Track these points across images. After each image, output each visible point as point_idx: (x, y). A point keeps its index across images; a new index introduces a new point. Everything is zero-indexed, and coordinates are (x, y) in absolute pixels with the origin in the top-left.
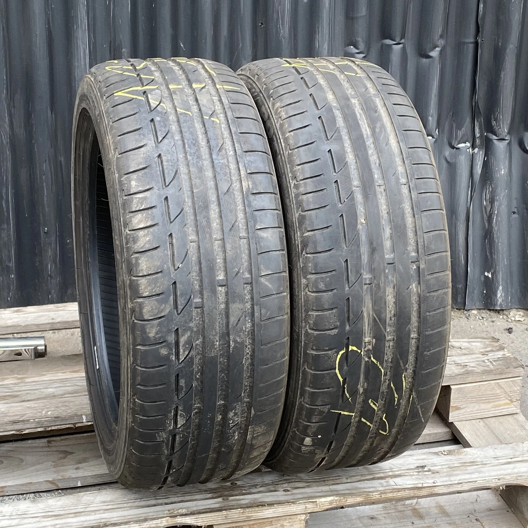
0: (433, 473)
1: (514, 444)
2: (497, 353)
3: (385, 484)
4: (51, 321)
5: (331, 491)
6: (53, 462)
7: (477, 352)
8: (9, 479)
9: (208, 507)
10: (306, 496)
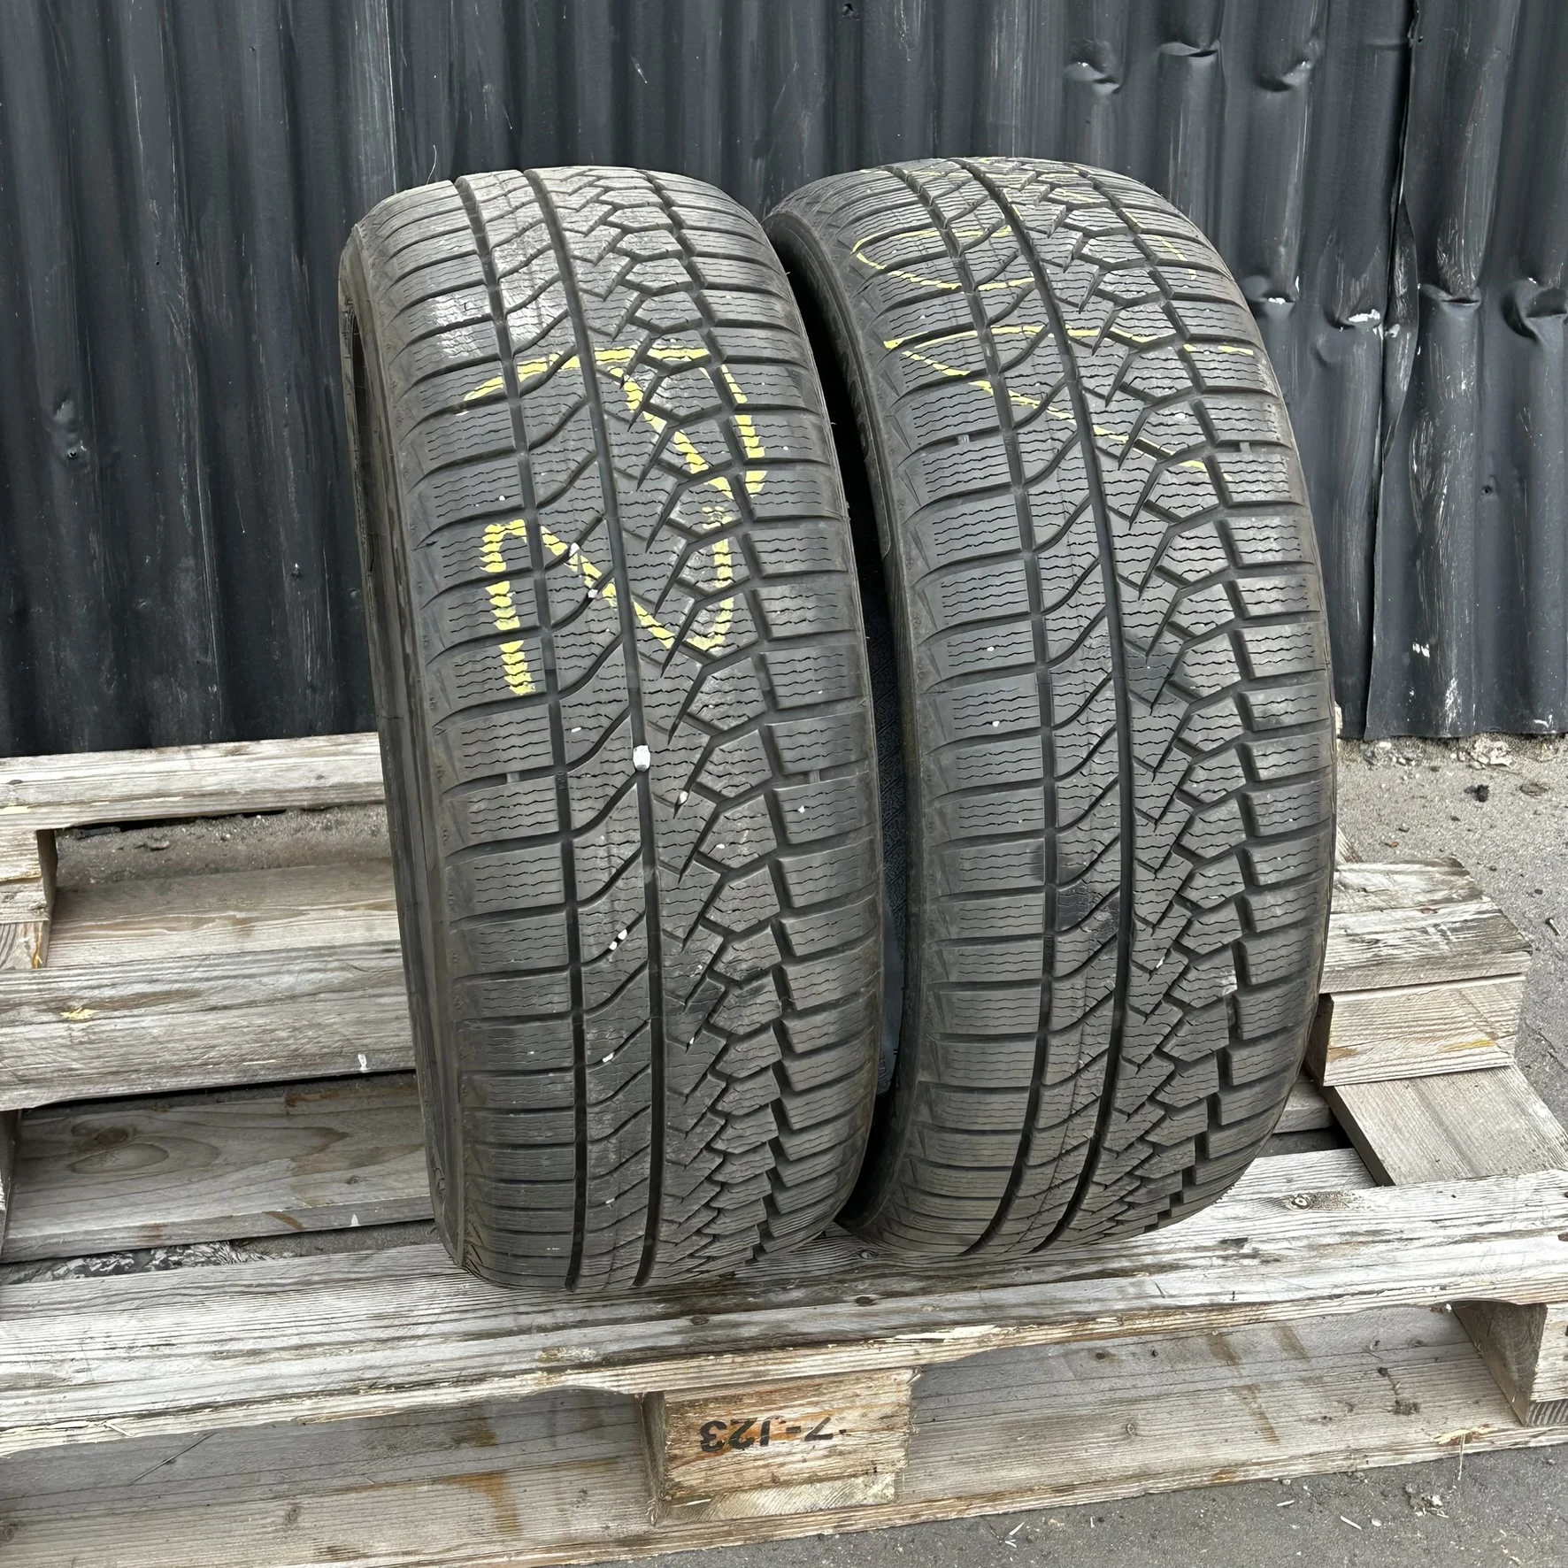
0: (1266, 1262)
1: (1493, 1179)
2: (1462, 907)
3: (1131, 1290)
4: (313, 783)
5: (986, 1307)
6: (293, 1159)
7: (1407, 902)
8: (176, 1204)
9: (650, 1343)
10: (914, 1319)
